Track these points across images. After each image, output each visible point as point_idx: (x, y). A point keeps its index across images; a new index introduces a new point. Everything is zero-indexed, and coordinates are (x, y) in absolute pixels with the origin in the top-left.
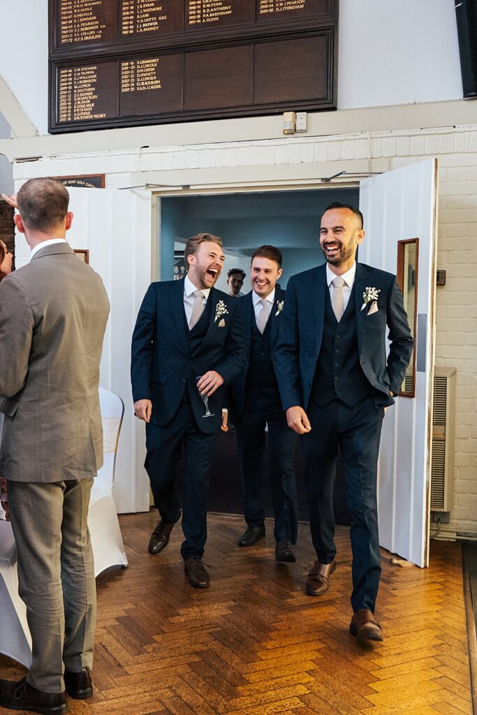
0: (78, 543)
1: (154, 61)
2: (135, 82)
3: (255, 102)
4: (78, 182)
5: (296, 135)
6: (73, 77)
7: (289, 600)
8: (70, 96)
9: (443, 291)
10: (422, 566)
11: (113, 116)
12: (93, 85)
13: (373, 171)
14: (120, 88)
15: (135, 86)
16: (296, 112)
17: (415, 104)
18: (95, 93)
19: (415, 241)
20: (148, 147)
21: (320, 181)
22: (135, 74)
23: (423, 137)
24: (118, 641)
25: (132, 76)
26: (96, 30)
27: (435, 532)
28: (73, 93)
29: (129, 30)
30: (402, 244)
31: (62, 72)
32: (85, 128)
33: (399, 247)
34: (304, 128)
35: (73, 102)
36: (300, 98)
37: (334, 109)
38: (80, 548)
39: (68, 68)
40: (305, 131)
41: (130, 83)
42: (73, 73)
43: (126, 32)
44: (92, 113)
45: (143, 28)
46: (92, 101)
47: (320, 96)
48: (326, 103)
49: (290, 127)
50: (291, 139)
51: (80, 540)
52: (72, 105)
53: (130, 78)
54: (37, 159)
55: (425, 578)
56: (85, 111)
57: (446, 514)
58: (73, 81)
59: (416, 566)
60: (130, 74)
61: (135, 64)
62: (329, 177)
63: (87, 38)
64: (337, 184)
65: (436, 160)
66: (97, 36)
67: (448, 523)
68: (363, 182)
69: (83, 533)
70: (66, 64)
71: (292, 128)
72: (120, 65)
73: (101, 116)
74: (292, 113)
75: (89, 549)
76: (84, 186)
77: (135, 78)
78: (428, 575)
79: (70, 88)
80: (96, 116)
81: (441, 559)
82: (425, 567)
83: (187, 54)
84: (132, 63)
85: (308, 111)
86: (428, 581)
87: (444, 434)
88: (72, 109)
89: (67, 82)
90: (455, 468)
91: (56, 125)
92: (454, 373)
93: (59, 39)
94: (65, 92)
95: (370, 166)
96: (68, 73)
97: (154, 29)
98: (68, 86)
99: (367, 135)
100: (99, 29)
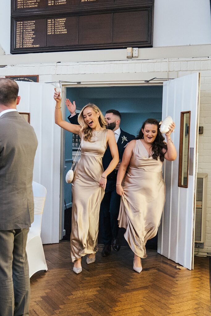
0: (21, 260)
1: (64, 19)
2: (54, 30)
3: (114, 42)
4: (25, 79)
5: (133, 59)
6: (23, 25)
7: (126, 287)
8: (21, 36)
9: (202, 137)
10: (191, 269)
11: (43, 46)
12: (33, 30)
13: (170, 78)
14: (47, 32)
15: (54, 32)
16: (133, 47)
17: (190, 45)
18: (34, 34)
19: (189, 112)
20: (60, 62)
21: (144, 82)
22: (54, 25)
23: (193, 61)
24: (42, 308)
25: (53, 27)
26: (35, 3)
27: (197, 253)
28: (23, 34)
29: (51, 3)
30: (183, 114)
31: (18, 23)
32: (29, 51)
33: (181, 115)
34: (137, 55)
35: (23, 38)
36: (135, 40)
37: (151, 47)
38: (22, 263)
39: (20, 21)
40: (137, 57)
41: (51, 30)
42: (23, 23)
43: (50, 4)
44: (33, 44)
45: (58, 3)
46: (32, 38)
47: (145, 40)
48: (148, 44)
49: (130, 55)
50: (130, 61)
51: (22, 259)
52: (23, 40)
53: (51, 27)
54: (4, 66)
55: (192, 275)
56: (29, 44)
57: (202, 244)
58: (23, 28)
59: (188, 269)
60: (52, 26)
61: (55, 21)
62: (149, 80)
63: (30, 6)
64: (153, 83)
65: (199, 73)
66: (35, 6)
67: (203, 248)
68: (165, 83)
69: (24, 255)
70: (20, 19)
71: (131, 55)
72: (47, 21)
73: (37, 46)
74: (131, 48)
75: (26, 263)
76: (28, 81)
77: (55, 27)
78: (193, 274)
79: (22, 31)
80: (34, 46)
81: (199, 266)
82: (192, 270)
83: (80, 17)
84: (53, 20)
85: (139, 47)
86: (193, 276)
87: (202, 206)
88: (23, 42)
89: (20, 28)
90: (207, 222)
91: (14, 49)
92: (207, 176)
93: (16, 6)
94: (19, 33)
95: (168, 75)
96: (20, 24)
97: (64, 3)
98: (20, 30)
99: (167, 60)
100: (37, 2)
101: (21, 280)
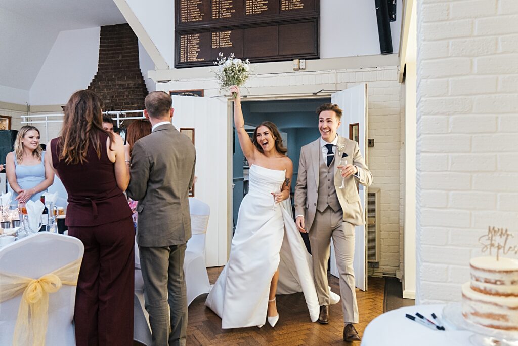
0: (178, 280)
1: (229, 32)
2: (219, 43)
3: (281, 54)
4: (190, 94)
5: (300, 71)
6: (187, 39)
8: (186, 49)
9: (372, 149)
10: (364, 290)
11: (208, 60)
12: (197, 44)
13: (338, 89)
14: (212, 46)
15: (219, 45)
16: (300, 59)
17: (358, 56)
18: (198, 48)
19: (357, 124)
21: (312, 94)
22: (219, 39)
23: (362, 73)
24: (202, 333)
25: (218, 40)
26: (199, 16)
27: (370, 273)
28: (187, 48)
29: (216, 16)
30: (351, 126)
31: (182, 37)
32: (195, 66)
33: (350, 127)
34: (304, 67)
35: (187, 52)
36: (302, 52)
37: (319, 58)
38: (179, 282)
39: (184, 35)
40: (304, 69)
41: (216, 43)
42: (187, 37)
43: (214, 18)
44: (197, 58)
45: (223, 16)
46: (197, 52)
47: (312, 52)
48: (314, 55)
49: (297, 67)
50: (297, 73)
51: (179, 278)
52: (187, 54)
53: (216, 41)
54: (168, 81)
56: (193, 57)
57: (377, 263)
58: (187, 42)
59: (361, 290)
60: (216, 39)
61: (219, 34)
62: (316, 92)
63: (194, 20)
64: (321, 95)
65: (366, 84)
66: (200, 19)
67: (378, 268)
68: (333, 95)
69: (181, 274)
70: (183, 33)
71: (298, 67)
72: (212, 34)
73: (202, 60)
74: (297, 60)
75: (184, 282)
76: (193, 95)
77: (219, 41)
78: (367, 295)
79: (186, 45)
80: (199, 60)
81: (374, 287)
82: (366, 291)
83: (245, 30)
84: (218, 33)
85: (306, 59)
87: (375, 222)
88: (187, 56)
89: (184, 42)
91: (179, 64)
92: (379, 191)
93: (180, 20)
94: (183, 47)
95: (336, 87)
96: (185, 37)
97: (229, 16)
98: (184, 44)
99: (334, 71)
100: (201, 15)
101: (178, 300)
